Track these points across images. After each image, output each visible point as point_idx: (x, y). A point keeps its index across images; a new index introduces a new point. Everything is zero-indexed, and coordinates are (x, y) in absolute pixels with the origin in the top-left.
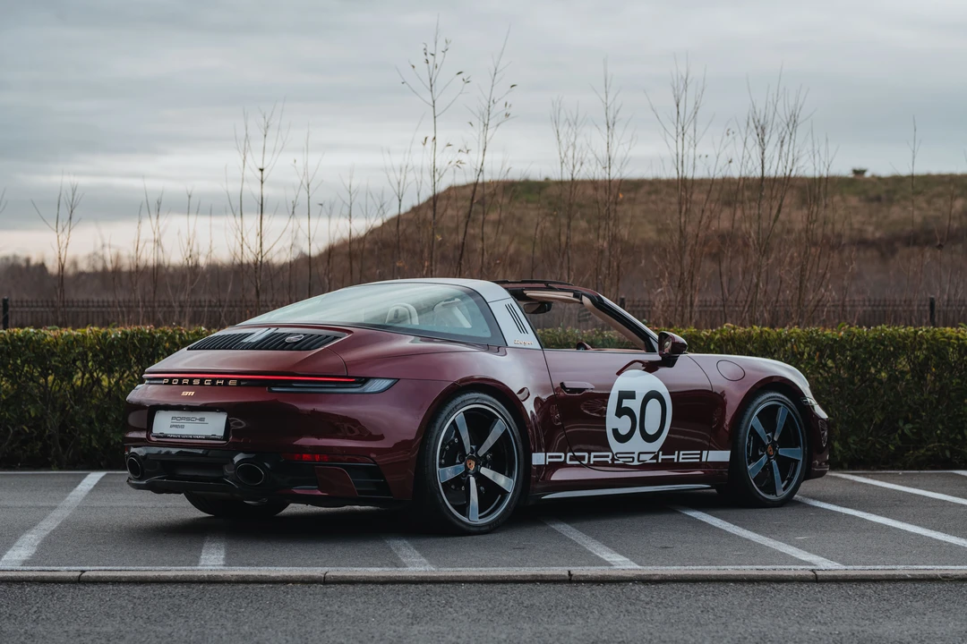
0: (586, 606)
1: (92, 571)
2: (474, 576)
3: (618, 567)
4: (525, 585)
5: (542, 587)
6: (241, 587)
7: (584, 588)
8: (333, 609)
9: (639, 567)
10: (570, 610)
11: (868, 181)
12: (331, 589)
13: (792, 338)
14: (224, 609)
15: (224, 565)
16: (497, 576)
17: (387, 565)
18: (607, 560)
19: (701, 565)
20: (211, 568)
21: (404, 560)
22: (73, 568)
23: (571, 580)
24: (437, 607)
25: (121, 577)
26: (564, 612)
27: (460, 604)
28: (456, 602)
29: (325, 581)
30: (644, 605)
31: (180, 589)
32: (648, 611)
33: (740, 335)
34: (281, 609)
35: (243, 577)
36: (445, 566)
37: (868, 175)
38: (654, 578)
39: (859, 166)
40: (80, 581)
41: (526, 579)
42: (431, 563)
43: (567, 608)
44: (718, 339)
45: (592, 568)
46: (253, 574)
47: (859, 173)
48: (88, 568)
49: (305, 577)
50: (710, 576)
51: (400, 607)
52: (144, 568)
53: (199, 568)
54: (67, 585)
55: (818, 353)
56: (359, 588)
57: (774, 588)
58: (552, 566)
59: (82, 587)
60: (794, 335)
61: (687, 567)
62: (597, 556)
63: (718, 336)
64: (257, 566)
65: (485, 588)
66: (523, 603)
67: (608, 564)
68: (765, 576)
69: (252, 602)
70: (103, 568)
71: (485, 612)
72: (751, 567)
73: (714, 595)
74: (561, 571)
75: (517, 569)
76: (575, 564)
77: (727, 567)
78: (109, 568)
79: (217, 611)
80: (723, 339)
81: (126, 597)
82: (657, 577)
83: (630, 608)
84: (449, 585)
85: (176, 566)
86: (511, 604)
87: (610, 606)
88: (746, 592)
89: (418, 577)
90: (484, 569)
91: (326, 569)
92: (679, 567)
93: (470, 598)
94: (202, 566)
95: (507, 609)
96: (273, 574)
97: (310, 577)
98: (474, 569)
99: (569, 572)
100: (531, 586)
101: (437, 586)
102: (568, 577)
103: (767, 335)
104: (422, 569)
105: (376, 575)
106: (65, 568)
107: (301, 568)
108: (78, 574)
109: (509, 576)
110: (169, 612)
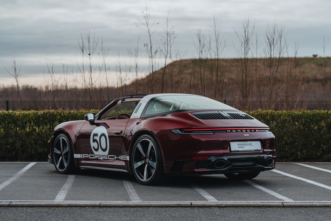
0: (195, 217)
1: (15, 202)
2: (155, 205)
3: (210, 201)
4: (174, 208)
5: (180, 209)
6: (69, 208)
7: (196, 210)
8: (100, 218)
9: (217, 201)
10: (189, 218)
11: (318, 59)
12: (102, 209)
13: (283, 114)
14: (59, 217)
15: (64, 200)
16: (164, 205)
17: (124, 200)
18: (206, 198)
19: (241, 200)
20: (59, 201)
21: (131, 198)
22: (8, 201)
23: (191, 206)
24: (139, 217)
25: (24, 205)
26: (186, 219)
27: (148, 216)
28: (147, 215)
29: (100, 206)
30: (217, 217)
31: (46, 209)
32: (218, 219)
33: (264, 114)
34: (81, 217)
35: (70, 204)
36: (146, 200)
37: (318, 57)
38: (223, 205)
39: (315, 54)
40: (9, 206)
41: (175, 206)
42: (141, 199)
43: (188, 218)
44: (256, 115)
45: (200, 201)
46: (74, 203)
47: (315, 56)
48: (13, 201)
49: (92, 205)
50: (244, 205)
51: (125, 217)
52: (34, 201)
53: (54, 201)
54: (4, 207)
55: (292, 120)
56: (112, 209)
57: (267, 210)
58: (186, 200)
59: (9, 208)
60: (283, 113)
61: (235, 201)
62: (203, 197)
63: (256, 114)
64: (76, 200)
65: (159, 209)
66: (172, 215)
67: (207, 200)
68: (264, 205)
69: (71, 214)
70: (19, 201)
71: (157, 219)
72: (259, 201)
73: (244, 212)
74: (188, 203)
75: (172, 202)
76: (194, 200)
77: (250, 201)
78: (21, 201)
79: (57, 218)
80: (258, 115)
81: (25, 212)
82: (224, 205)
83: (211, 217)
84: (146, 208)
85: (46, 200)
86: (167, 216)
87: (204, 217)
88: (256, 211)
89: (134, 205)
90: (160, 202)
91: (101, 201)
92: (232, 201)
93: (152, 213)
94: (56, 200)
95: (165, 218)
96: (81, 204)
97: (94, 204)
98: (156, 202)
99: (191, 203)
100: (176, 208)
101: (142, 208)
102: (190, 205)
103: (274, 113)
104: (137, 201)
105: (119, 204)
106: (5, 201)
107: (92, 201)
108: (9, 203)
109: (169, 205)
110: (38, 219)
